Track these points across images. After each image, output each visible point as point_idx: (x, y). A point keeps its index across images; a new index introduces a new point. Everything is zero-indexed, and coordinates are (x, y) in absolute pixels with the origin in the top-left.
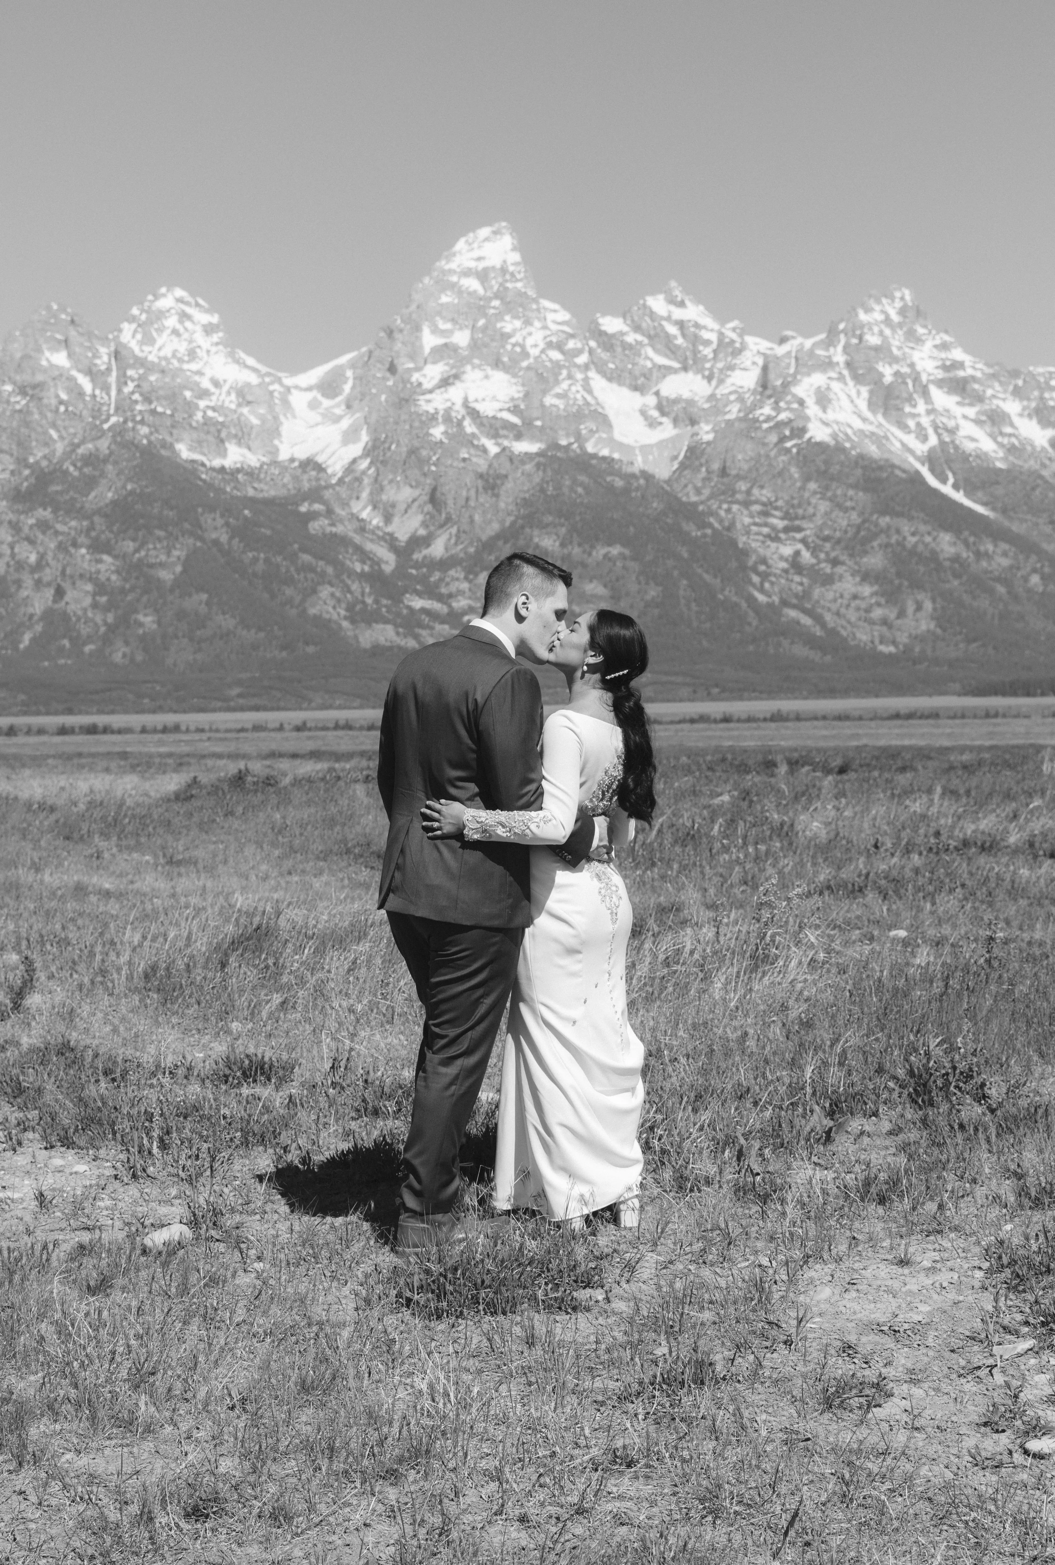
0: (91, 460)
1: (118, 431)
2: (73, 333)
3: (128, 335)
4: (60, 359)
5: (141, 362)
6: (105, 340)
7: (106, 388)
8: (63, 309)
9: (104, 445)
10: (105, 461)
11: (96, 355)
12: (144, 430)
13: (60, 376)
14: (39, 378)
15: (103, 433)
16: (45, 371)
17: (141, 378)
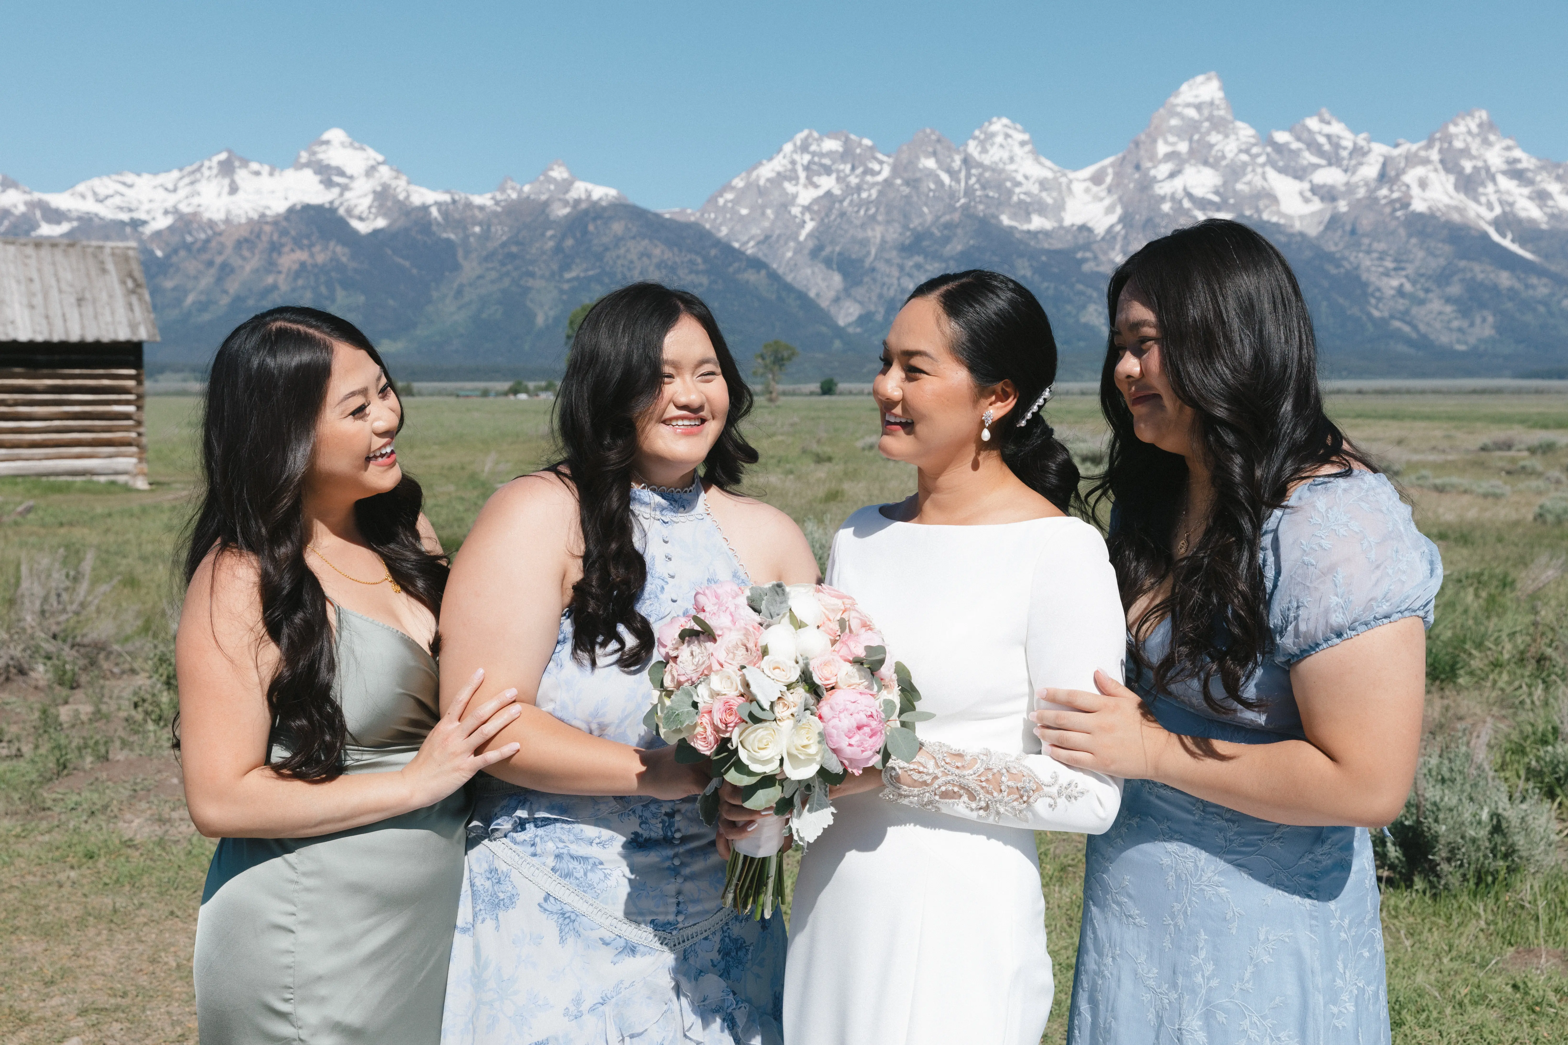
0: (948, 226)
1: (965, 208)
2: (939, 147)
3: (973, 148)
4: (930, 163)
5: (980, 165)
6: (958, 152)
7: (958, 181)
8: (933, 132)
9: (956, 216)
10: (957, 226)
11: (953, 161)
12: (981, 207)
13: (931, 174)
14: (918, 175)
15: (955, 209)
16: (920, 170)
17: (981, 175)
